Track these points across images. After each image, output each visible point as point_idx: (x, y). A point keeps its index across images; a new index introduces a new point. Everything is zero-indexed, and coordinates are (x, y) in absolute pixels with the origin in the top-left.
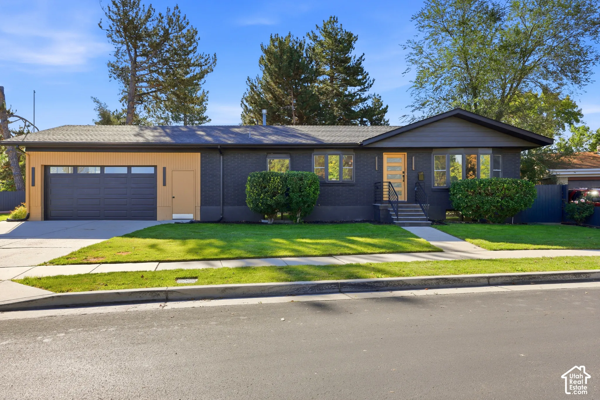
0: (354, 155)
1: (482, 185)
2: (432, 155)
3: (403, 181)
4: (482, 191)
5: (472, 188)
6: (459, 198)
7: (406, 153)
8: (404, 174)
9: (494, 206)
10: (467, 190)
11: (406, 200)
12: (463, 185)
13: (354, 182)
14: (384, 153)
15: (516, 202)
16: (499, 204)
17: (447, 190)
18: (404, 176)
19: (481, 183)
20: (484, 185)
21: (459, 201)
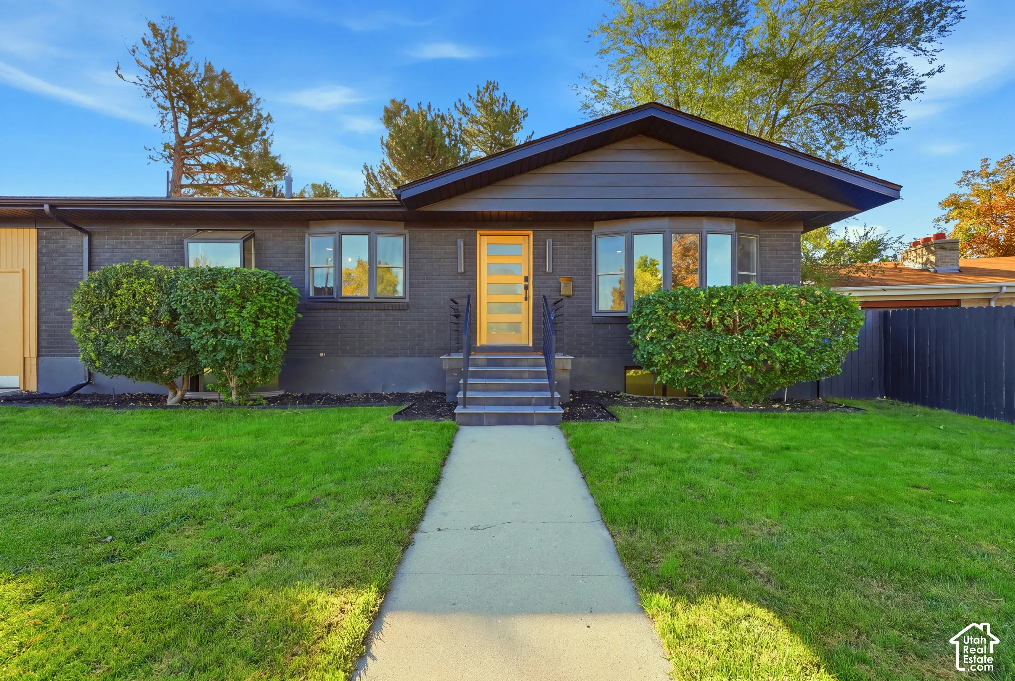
0: (408, 235)
1: (716, 301)
2: (593, 236)
3: (526, 299)
4: (715, 319)
5: (686, 312)
6: (652, 338)
7: (531, 233)
8: (527, 283)
9: (750, 363)
10: (673, 318)
11: (531, 345)
12: (662, 303)
13: (407, 300)
14: (478, 232)
15: (810, 352)
16: (762, 357)
17: (623, 321)
18: (526, 288)
19: (712, 296)
20: (720, 303)
21: (650, 348)
